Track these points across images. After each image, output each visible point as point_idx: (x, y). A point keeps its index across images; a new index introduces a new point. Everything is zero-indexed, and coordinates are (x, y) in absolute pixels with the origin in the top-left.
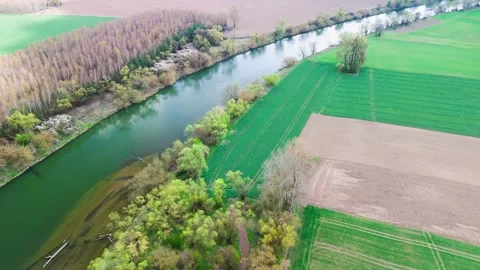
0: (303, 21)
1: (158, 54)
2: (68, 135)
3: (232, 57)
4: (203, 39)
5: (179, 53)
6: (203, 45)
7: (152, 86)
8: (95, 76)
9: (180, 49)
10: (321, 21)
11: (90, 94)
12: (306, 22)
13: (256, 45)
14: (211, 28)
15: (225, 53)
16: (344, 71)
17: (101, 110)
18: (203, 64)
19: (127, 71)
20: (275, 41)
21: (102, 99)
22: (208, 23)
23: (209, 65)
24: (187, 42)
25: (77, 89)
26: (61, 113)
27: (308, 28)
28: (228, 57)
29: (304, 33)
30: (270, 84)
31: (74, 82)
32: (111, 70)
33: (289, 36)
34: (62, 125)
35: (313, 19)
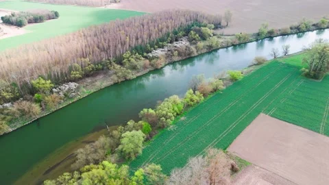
0: (286, 26)
1: (157, 44)
2: (71, 98)
3: (216, 50)
4: (195, 35)
5: (175, 44)
6: (194, 39)
7: (145, 67)
8: (104, 57)
9: (177, 40)
10: (303, 27)
11: (97, 69)
12: (288, 26)
13: (237, 42)
14: (205, 26)
15: (210, 47)
16: (308, 75)
17: (101, 82)
18: (189, 54)
19: (128, 55)
20: (257, 40)
21: (105, 74)
22: (205, 22)
23: (193, 55)
24: (184, 36)
25: (89, 65)
26: (71, 81)
27: (289, 31)
28: (212, 50)
29: (285, 35)
30: (233, 79)
31: (87, 59)
32: (118, 53)
33: (271, 36)
34: (70, 90)
35: (296, 24)
